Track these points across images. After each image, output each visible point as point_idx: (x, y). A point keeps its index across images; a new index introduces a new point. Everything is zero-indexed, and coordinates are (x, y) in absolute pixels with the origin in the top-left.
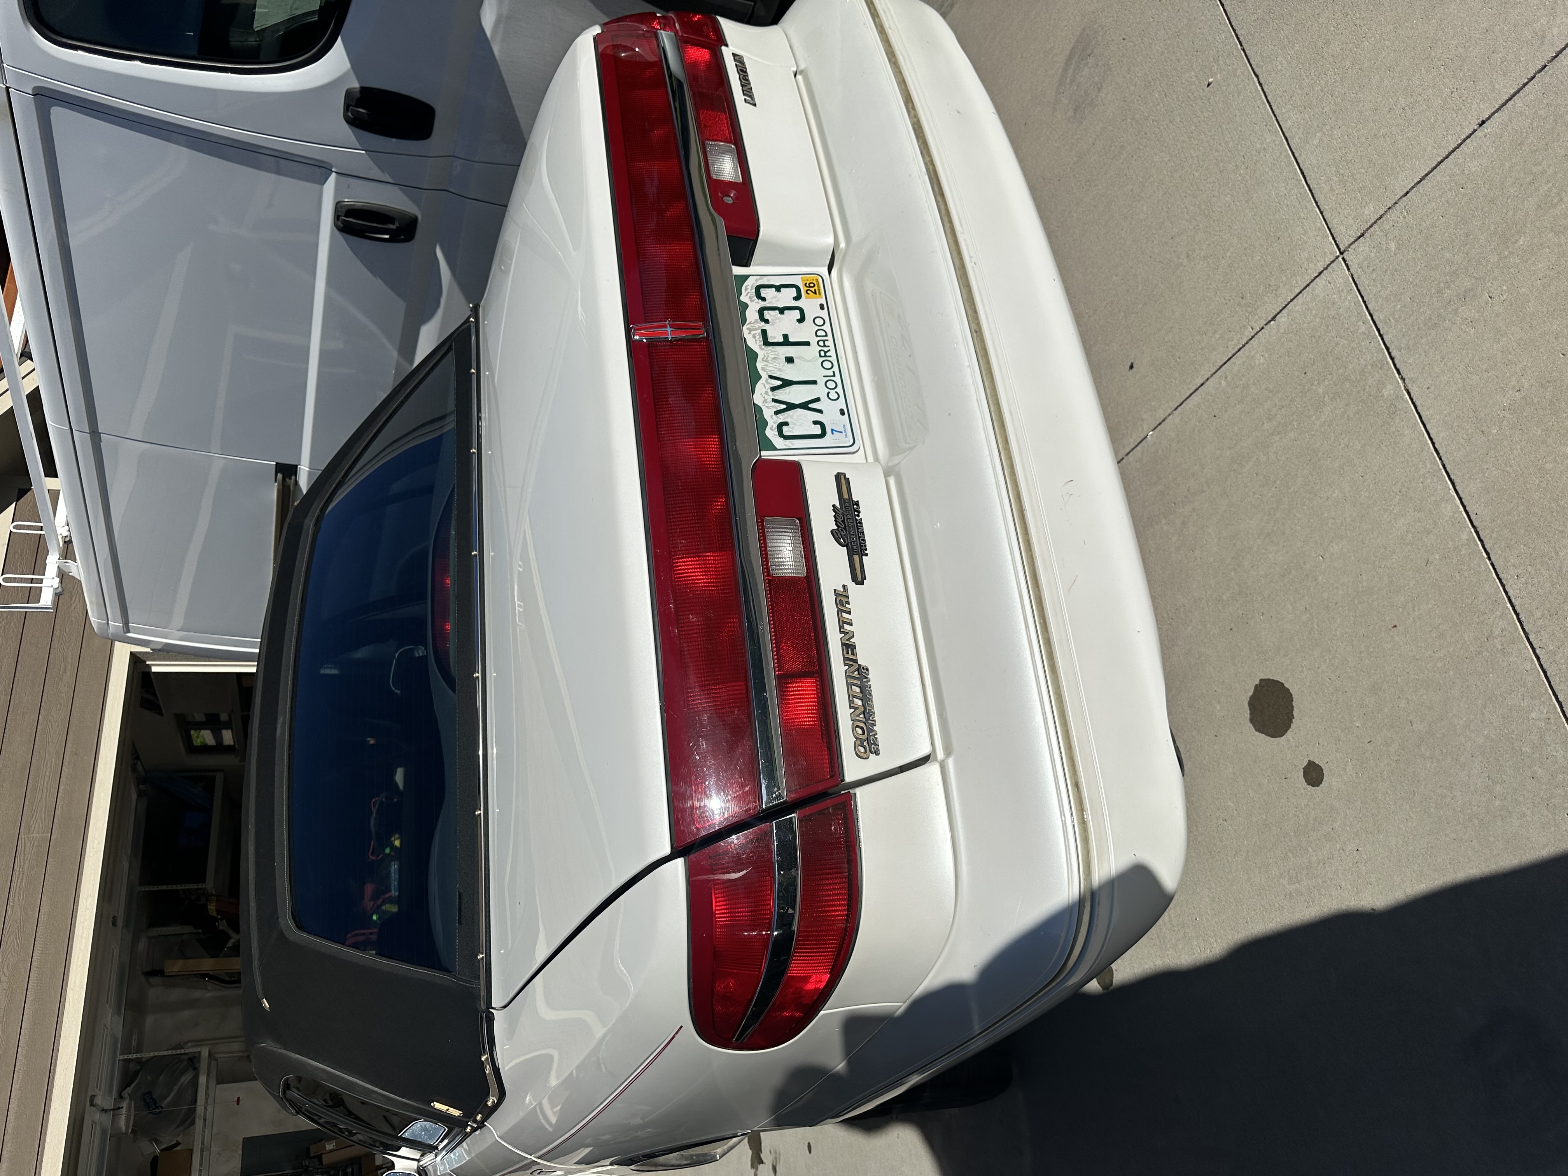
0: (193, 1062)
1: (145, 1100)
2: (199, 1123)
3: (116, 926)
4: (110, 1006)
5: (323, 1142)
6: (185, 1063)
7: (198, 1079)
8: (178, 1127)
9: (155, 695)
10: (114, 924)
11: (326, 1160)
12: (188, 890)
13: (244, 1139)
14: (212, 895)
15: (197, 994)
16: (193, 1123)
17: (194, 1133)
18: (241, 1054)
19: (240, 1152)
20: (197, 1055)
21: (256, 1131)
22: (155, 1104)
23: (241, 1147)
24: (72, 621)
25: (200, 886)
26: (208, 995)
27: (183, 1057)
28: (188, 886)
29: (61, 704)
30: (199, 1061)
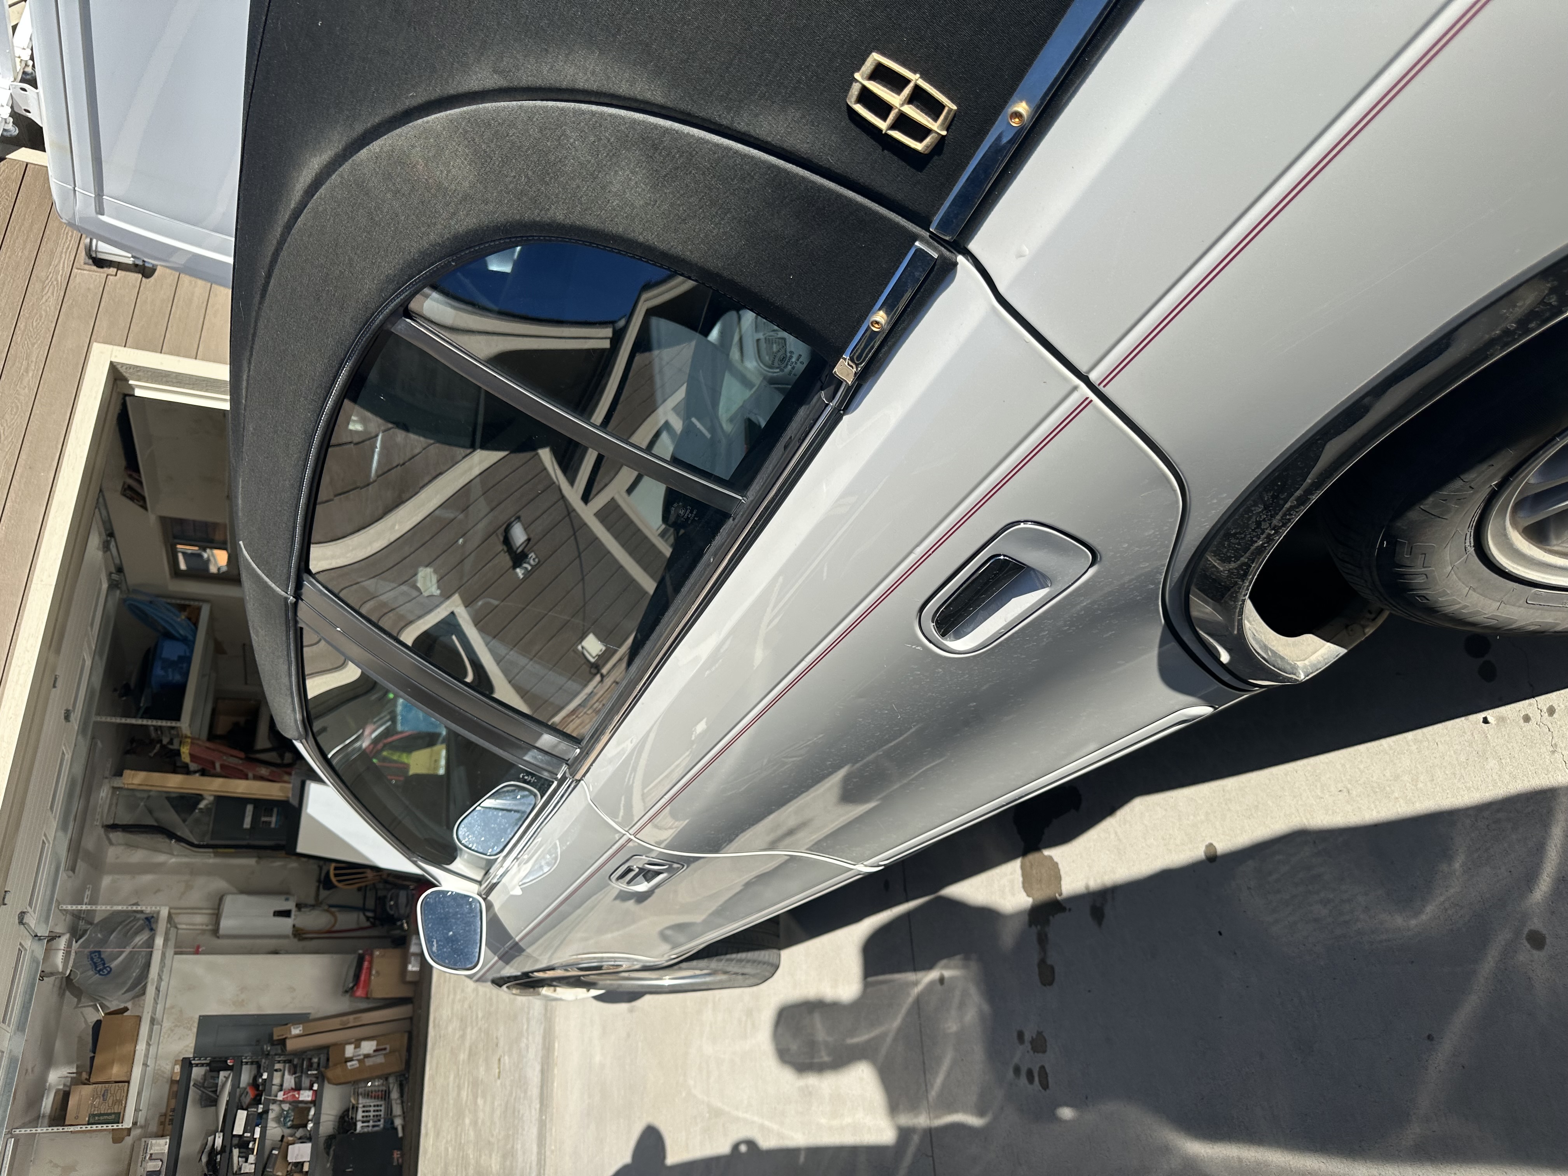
0: (150, 922)
1: (92, 959)
2: (151, 990)
3: (69, 721)
4: (55, 818)
5: (289, 1025)
6: (141, 922)
7: (154, 941)
8: (125, 992)
9: (141, 483)
10: (67, 718)
11: (291, 1045)
12: (160, 727)
13: (200, 1016)
14: (186, 737)
15: (161, 858)
16: (143, 993)
17: (144, 1004)
18: (204, 927)
19: (195, 1030)
20: (155, 915)
21: (214, 1009)
22: (104, 964)
23: (196, 1025)
24: (41, 317)
25: (174, 724)
26: (173, 860)
27: (138, 916)
28: (159, 723)
29: (17, 407)
30: (157, 922)
